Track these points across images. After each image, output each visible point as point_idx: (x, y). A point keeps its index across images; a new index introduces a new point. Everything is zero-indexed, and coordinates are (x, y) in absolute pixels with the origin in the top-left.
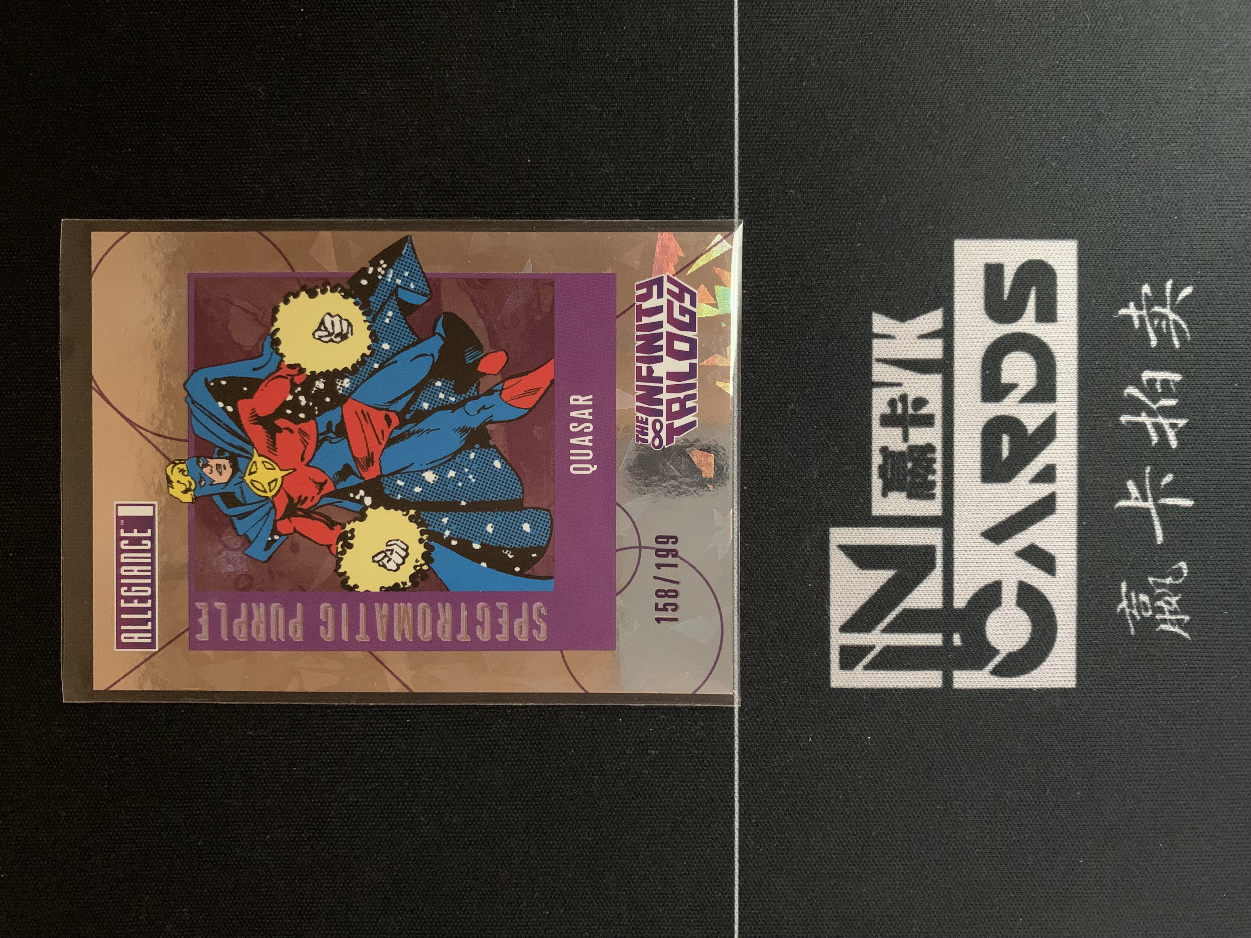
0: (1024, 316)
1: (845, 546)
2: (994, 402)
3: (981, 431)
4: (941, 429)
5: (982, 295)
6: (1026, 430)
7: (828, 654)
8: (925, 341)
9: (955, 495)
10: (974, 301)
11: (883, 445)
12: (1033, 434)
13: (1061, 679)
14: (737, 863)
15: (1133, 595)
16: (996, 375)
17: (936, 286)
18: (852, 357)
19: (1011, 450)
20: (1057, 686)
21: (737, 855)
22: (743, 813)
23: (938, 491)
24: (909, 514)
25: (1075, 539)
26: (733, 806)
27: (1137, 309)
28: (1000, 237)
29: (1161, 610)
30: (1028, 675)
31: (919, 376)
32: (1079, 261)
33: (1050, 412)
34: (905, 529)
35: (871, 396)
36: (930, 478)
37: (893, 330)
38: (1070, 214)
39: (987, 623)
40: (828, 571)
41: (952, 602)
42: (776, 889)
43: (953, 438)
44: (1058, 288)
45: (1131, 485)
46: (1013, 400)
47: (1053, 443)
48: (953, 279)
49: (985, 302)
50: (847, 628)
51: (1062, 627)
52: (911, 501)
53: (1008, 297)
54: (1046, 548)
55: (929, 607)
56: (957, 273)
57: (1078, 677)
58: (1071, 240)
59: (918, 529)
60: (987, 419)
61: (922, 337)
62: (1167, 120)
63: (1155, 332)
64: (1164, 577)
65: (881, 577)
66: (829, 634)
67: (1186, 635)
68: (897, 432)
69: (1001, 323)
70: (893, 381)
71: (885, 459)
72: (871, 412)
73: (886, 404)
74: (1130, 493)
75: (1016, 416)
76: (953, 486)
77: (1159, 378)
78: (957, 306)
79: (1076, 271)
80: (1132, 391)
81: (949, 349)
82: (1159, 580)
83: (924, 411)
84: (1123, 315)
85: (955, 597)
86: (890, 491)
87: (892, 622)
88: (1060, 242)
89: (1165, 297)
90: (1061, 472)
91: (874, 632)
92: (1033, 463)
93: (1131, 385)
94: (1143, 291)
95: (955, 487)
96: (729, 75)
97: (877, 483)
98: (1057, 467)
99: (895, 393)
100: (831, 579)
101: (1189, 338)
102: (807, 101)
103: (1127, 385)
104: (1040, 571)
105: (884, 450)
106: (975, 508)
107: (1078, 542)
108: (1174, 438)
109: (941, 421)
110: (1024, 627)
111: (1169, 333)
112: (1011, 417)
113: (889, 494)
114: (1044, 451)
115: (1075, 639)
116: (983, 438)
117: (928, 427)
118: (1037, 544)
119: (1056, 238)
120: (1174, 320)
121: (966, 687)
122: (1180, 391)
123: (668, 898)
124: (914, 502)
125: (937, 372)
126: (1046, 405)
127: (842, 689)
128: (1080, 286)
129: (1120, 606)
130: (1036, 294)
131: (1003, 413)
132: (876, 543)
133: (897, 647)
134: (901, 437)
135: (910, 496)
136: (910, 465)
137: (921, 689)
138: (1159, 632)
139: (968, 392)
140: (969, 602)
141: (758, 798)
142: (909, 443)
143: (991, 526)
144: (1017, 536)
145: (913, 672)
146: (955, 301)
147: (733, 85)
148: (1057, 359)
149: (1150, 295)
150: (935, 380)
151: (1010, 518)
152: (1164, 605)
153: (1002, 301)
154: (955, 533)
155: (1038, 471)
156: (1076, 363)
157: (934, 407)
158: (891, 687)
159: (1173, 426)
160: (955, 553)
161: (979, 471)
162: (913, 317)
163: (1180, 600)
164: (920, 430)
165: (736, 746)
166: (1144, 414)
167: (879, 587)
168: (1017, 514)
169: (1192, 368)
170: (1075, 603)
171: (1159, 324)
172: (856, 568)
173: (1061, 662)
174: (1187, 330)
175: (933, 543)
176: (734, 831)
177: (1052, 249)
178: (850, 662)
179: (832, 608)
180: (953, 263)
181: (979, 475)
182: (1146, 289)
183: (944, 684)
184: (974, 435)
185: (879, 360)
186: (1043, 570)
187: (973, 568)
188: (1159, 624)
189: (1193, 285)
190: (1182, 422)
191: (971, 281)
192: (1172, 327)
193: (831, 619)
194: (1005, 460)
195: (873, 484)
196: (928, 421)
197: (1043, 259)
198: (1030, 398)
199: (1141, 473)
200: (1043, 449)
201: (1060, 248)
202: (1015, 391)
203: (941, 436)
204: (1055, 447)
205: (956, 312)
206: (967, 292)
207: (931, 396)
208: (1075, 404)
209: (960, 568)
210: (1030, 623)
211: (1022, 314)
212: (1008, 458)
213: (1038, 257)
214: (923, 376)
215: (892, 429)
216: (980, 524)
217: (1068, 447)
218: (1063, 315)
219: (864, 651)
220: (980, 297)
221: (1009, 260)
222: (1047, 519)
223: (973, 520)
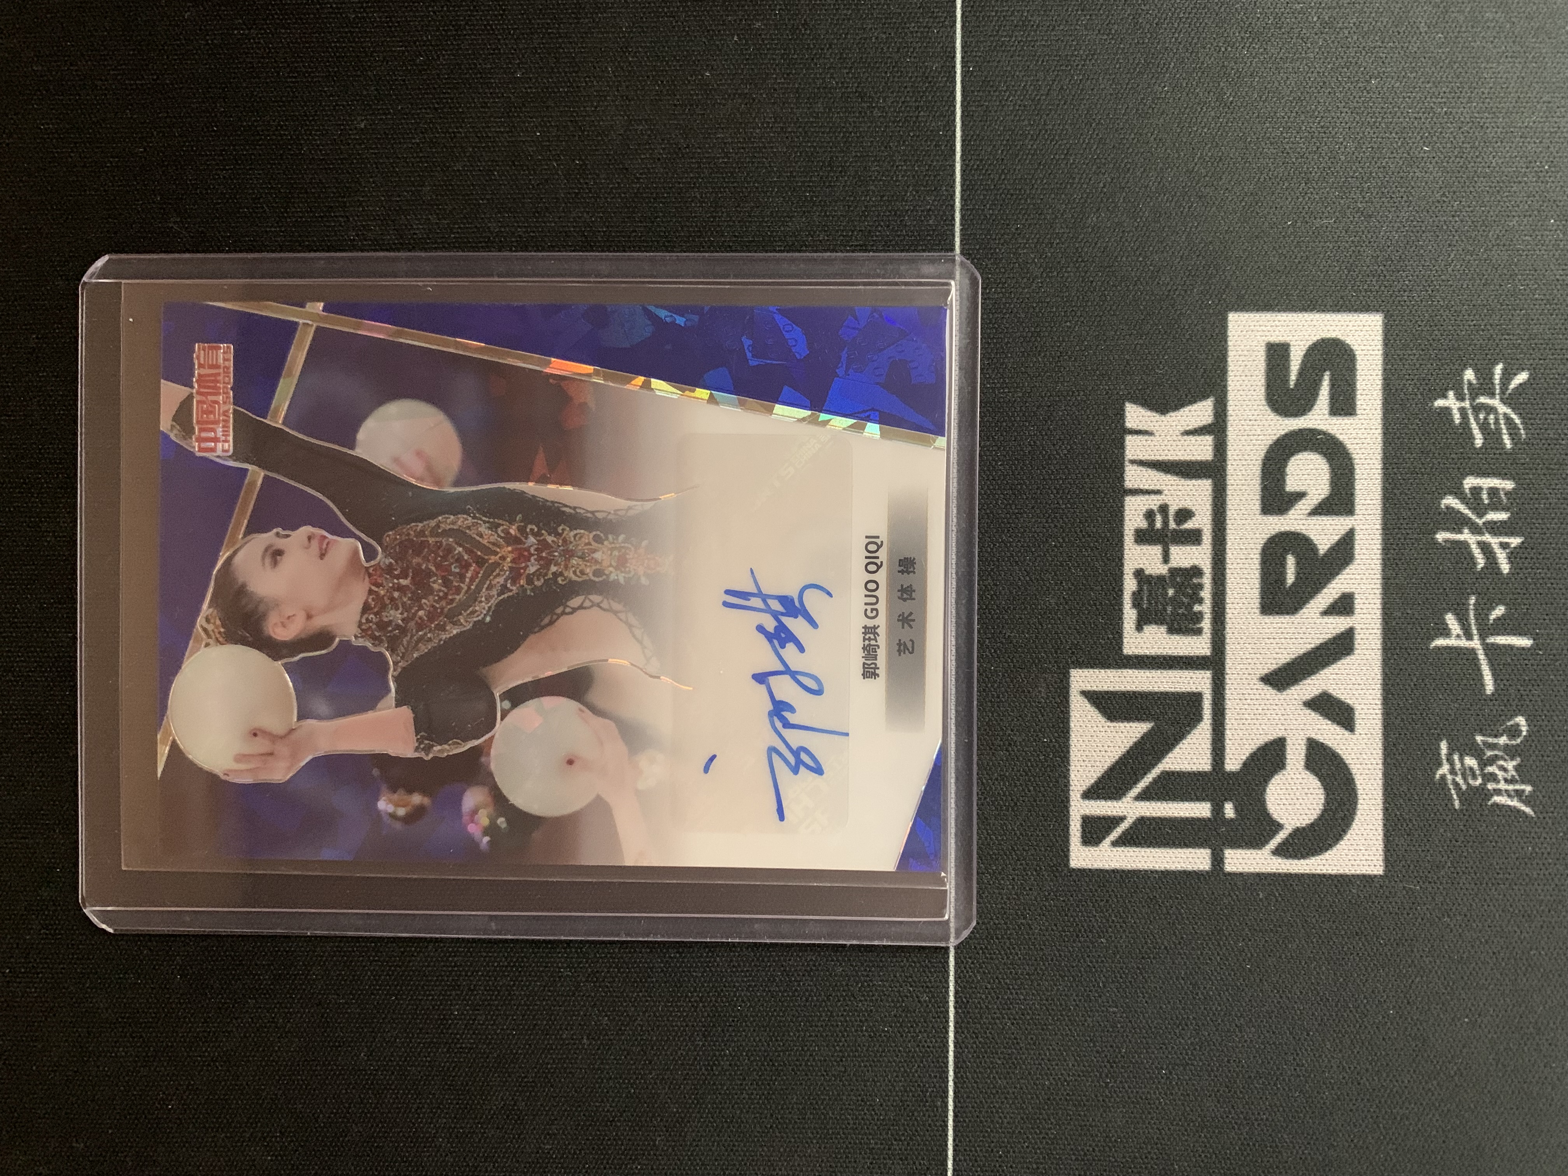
0: (1315, 407)
1: (1089, 692)
2: (1277, 514)
3: (1259, 551)
4: (1210, 547)
5: (1263, 381)
6: (1317, 550)
7: (1066, 827)
8: (1191, 437)
9: (1228, 630)
10: (1252, 388)
11: (1138, 567)
12: (1325, 555)
13: (1364, 863)
14: (951, 1083)
15: (1456, 757)
16: (1279, 480)
17: (1205, 370)
18: (1100, 457)
19: (1297, 575)
20: (1358, 872)
21: (951, 1073)
22: (960, 1020)
23: (1206, 624)
24: (1170, 653)
25: (1379, 687)
26: (947, 1012)
27: (1458, 399)
28: (1285, 311)
29: (1493, 778)
30: (1320, 857)
31: (1183, 481)
32: (1384, 340)
33: (1347, 528)
34: (1165, 672)
35: (1123, 506)
36: (1197, 608)
37: (1151, 424)
38: (1374, 283)
39: (1268, 790)
40: (1068, 722)
41: (1223, 763)
42: (1000, 1117)
43: (1225, 558)
44: (1358, 373)
45: (1451, 620)
46: (1301, 512)
47: (1351, 567)
48: (1226, 361)
49: (1267, 389)
50: (1092, 793)
51: (1364, 796)
52: (1172, 637)
53: (1296, 385)
54: (1342, 698)
55: (1195, 769)
56: (1230, 353)
57: (1387, 861)
58: (1374, 313)
59: (1181, 672)
60: (1268, 536)
61: (1188, 433)
62: (1497, 163)
63: (1480, 428)
64: (1496, 736)
65: (1135, 730)
66: (1068, 801)
67: (1526, 810)
68: (1156, 551)
69: (1286, 416)
70: (1151, 488)
71: (1140, 584)
72: (1122, 525)
73: (1141, 517)
74: (1450, 629)
75: (1304, 532)
76: (1225, 618)
77: (1485, 486)
78: (1231, 396)
79: (1381, 352)
80: (1450, 501)
81: (1220, 448)
82: (1490, 740)
83: (1189, 525)
84: (1441, 408)
85: (1227, 757)
86: (1145, 624)
87: (1147, 787)
88: (1361, 316)
89: (1494, 384)
90: (1361, 602)
91: (1124, 800)
92: (1325, 590)
93: (1451, 493)
94: (1466, 378)
95: (1228, 620)
96: (949, 108)
97: (1130, 614)
98: (1356, 596)
99: (1153, 502)
100: (1071, 733)
101: (1524, 436)
102: (1046, 140)
103: (1445, 494)
104: (1335, 726)
105: (1139, 574)
106: (1252, 645)
107: (1384, 690)
108: (1506, 561)
109: (1210, 537)
110: (1315, 797)
111: (1498, 430)
112: (1298, 534)
113: (1145, 627)
114: (1340, 576)
115: (1381, 812)
116: (1262, 559)
117: (1194, 544)
118: (1331, 691)
119: (1356, 311)
120: (1505, 414)
121: (1241, 870)
122: (1512, 502)
123: (865, 1124)
124: (1176, 638)
125: (1206, 476)
126: (1342, 519)
127: (1084, 870)
128: (1385, 370)
129: (1440, 772)
130: (1331, 380)
131: (1288, 529)
132: (1128, 689)
133: (1154, 819)
134: (1160, 557)
135: (1171, 631)
136: (1171, 592)
137: (1185, 872)
138: (1491, 805)
139: (1244, 502)
140: (1245, 764)
141: (979, 1003)
142: (1170, 565)
143: (1272, 669)
144: (1305, 682)
145: (1173, 850)
146: (1229, 388)
147: (954, 120)
148: (1355, 461)
149: (1474, 382)
150: (1205, 486)
151: (1296, 659)
152: (1497, 771)
153: (1288, 389)
154: (1227, 677)
155: (1331, 600)
156: (1380, 467)
157: (1202, 521)
158: (1146, 868)
159: (1504, 546)
160: (1227, 702)
161: (1258, 601)
162: (1176, 408)
163: (1519, 765)
164: (1184, 548)
166: (1466, 531)
167: (1131, 743)
168: (1304, 654)
169: (1528, 474)
170: (1380, 766)
171: (1486, 419)
172: (1102, 720)
173: (1363, 842)
174: (1521, 426)
175: (1200, 690)
176: (947, 1042)
177: (1351, 324)
178: (1095, 836)
179: (1072, 768)
180: (1226, 341)
181: (1258, 605)
182: (1469, 375)
183: (1213, 864)
184: (1252, 556)
185: (1133, 462)
186: (1338, 723)
187: (1249, 721)
188: (1492, 796)
189: (1529, 369)
190: (1515, 541)
191: (1249, 364)
192: (1502, 422)
193: (1072, 783)
194: (1290, 587)
195: (1125, 616)
196: (1194, 537)
197: (1340, 337)
198: (1323, 509)
199: (1463, 604)
200: (1338, 574)
201: (1361, 324)
202: (1303, 501)
203: (1210, 556)
204: (1353, 571)
205: (1230, 403)
206: (1243, 378)
207: (1197, 507)
208: (1379, 517)
209: (1233, 721)
210: (1322, 791)
211: (1312, 406)
212: (1293, 584)
213: (1333, 335)
214: (1189, 482)
215: (1149, 547)
216: (1258, 665)
217: (1370, 571)
218: (1364, 407)
219: (1112, 822)
220: (1259, 384)
221: (1296, 338)
222: (1343, 661)
223: (1250, 661)
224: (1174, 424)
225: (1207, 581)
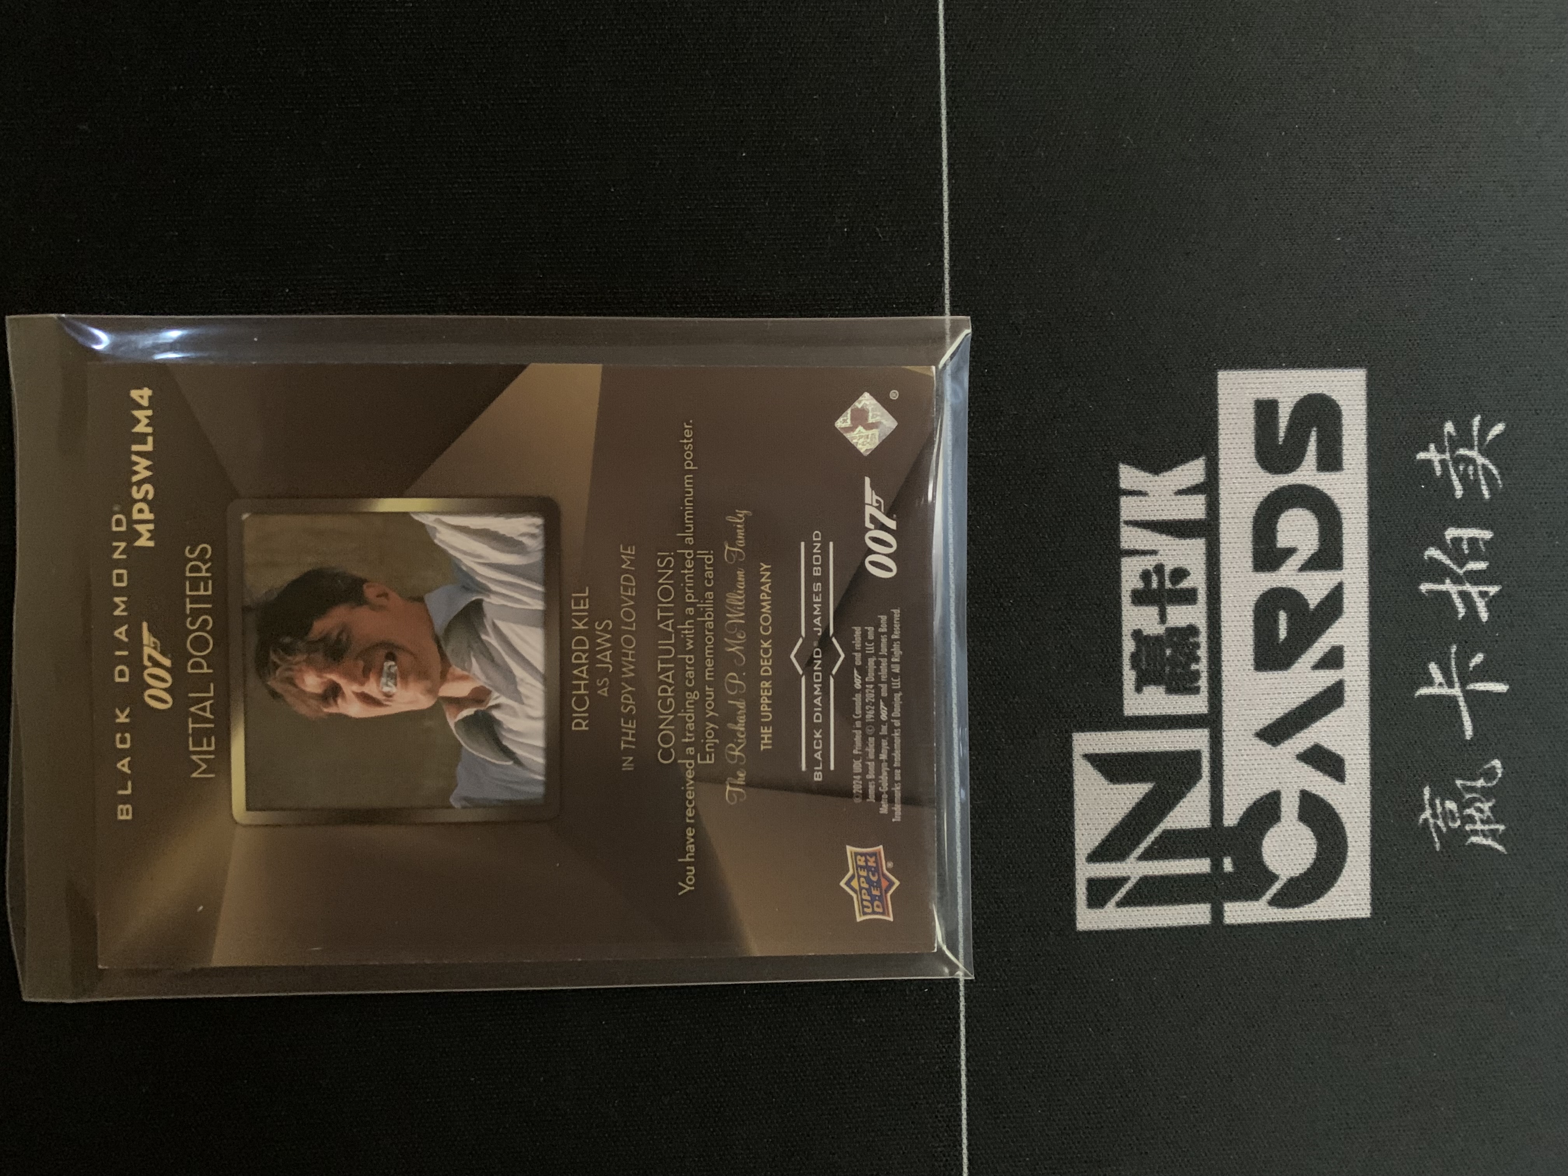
0: (1304, 463)
1: (1092, 755)
2: (1269, 571)
3: (1252, 608)
4: (1205, 606)
5: (1253, 438)
6: (1308, 605)
7: (1072, 890)
8: (1184, 496)
9: (1224, 687)
10: (1242, 446)
11: (1136, 628)
12: (1316, 609)
13: (1353, 907)
14: (965, 1151)
15: (1438, 802)
16: (1270, 537)
17: (1196, 430)
18: (1095, 519)
19: (1289, 630)
20: (1348, 917)
21: (965, 1140)
22: (972, 1088)
23: (1203, 683)
24: (1169, 712)
25: (1367, 737)
26: (960, 1081)
27: (1438, 451)
28: (1273, 367)
29: (1471, 819)
30: (1314, 904)
31: (1177, 541)
32: (1368, 394)
33: (1336, 582)
34: (1164, 732)
35: (1119, 568)
36: (1194, 667)
37: (1145, 484)
38: (1357, 336)
39: (1264, 842)
40: (1072, 786)
41: (1222, 820)
43: (1219, 617)
44: (1344, 428)
45: (1433, 668)
46: (1292, 568)
47: (1340, 620)
48: (1217, 420)
49: (1256, 447)
50: (1097, 856)
51: (1354, 844)
52: (1171, 697)
53: (1284, 441)
54: (1333, 749)
55: (1195, 826)
56: (1221, 412)
57: (1373, 904)
58: (1358, 369)
59: (1180, 731)
60: (1261, 593)
61: (1180, 492)
63: (1460, 480)
64: (1474, 780)
65: (1138, 791)
66: (1074, 865)
67: (1500, 848)
68: (1152, 611)
69: (1276, 473)
70: (1146, 548)
71: (1137, 646)
72: (1119, 587)
73: (1137, 577)
74: (1433, 678)
75: (1295, 588)
76: (1221, 676)
77: (1465, 537)
78: (1222, 454)
79: (1365, 407)
80: (1433, 552)
81: (1213, 507)
82: (1469, 783)
83: (1185, 584)
84: (1423, 460)
85: (1225, 813)
86: (1144, 685)
87: (1149, 847)
88: (1346, 371)
89: (1472, 436)
90: (1350, 654)
91: (1128, 860)
92: (1316, 645)
93: (1432, 546)
94: (1446, 430)
95: (1224, 678)
96: (935, 165)
97: (1129, 676)
98: (1345, 649)
99: (1149, 563)
100: (1075, 797)
101: (1501, 487)
103: (1428, 546)
104: (1327, 777)
105: (1137, 635)
106: (1248, 702)
107: (1371, 740)
108: (1485, 609)
109: (1205, 596)
110: (1308, 846)
111: (1477, 481)
112: (1290, 590)
113: (1144, 688)
114: (1330, 630)
115: (1369, 858)
116: (1255, 616)
117: (1190, 604)
118: (1322, 743)
119: (1341, 366)
120: (1483, 465)
121: (1239, 922)
122: (1489, 551)
124: (1175, 698)
125: (1199, 536)
126: (1331, 573)
127: (1091, 932)
128: (1369, 425)
129: (1423, 816)
130: (1318, 436)
131: (1280, 585)
132: (1130, 750)
133: (1156, 877)
134: (1157, 617)
135: (1170, 691)
136: (1168, 652)
137: (1186, 927)
138: (1469, 846)
139: (1237, 560)
140: (1241, 819)
142: (1168, 625)
143: (1267, 724)
144: (1298, 735)
145: (1176, 907)
146: (1220, 447)
147: (941, 179)
148: (1343, 516)
149: (1454, 434)
150: (1197, 546)
151: (1289, 713)
152: (1474, 813)
153: (1277, 446)
154: (1224, 734)
155: (1321, 654)
156: (1366, 520)
157: (1197, 580)
158: (1150, 926)
159: (1483, 594)
160: (1225, 758)
161: (1252, 658)
162: (1170, 467)
163: (1494, 806)
164: (1180, 608)
165: (962, 1008)
166: (1448, 581)
167: (1133, 805)
168: (1297, 708)
169: (1505, 523)
170: (1369, 814)
171: (1465, 470)
172: (1106, 782)
173: (1353, 887)
174: (1498, 477)
175: (1198, 748)
176: (960, 1110)
177: (1335, 379)
178: (1100, 898)
179: (1077, 832)
180: (1216, 399)
181: (1252, 662)
182: (1449, 427)
183: (1213, 918)
184: (1246, 613)
185: (1127, 523)
186: (1330, 775)
187: (1246, 777)
188: (1469, 836)
189: (1505, 421)
190: (1493, 590)
191: (1239, 422)
192: (1480, 473)
193: (1077, 847)
194: (1283, 642)
195: (1125, 677)
196: (1189, 596)
197: (1326, 392)
198: (1312, 565)
199: (1446, 653)
200: (1328, 628)
201: (1345, 379)
202: (1294, 557)
203: (1205, 615)
204: (1343, 625)
205: (1221, 461)
206: (1234, 436)
207: (1192, 566)
208: (1366, 571)
209: (1230, 777)
210: (1314, 841)
211: (1301, 462)
212: (1286, 639)
213: (1319, 391)
214: (1183, 541)
215: (1146, 608)
216: (1254, 722)
217: (1358, 624)
218: (1351, 461)
219: (1116, 884)
220: (1250, 441)
221: (1284, 394)
222: (1334, 713)
223: (1246, 717)
224: (1167, 483)
225: (1203, 639)
